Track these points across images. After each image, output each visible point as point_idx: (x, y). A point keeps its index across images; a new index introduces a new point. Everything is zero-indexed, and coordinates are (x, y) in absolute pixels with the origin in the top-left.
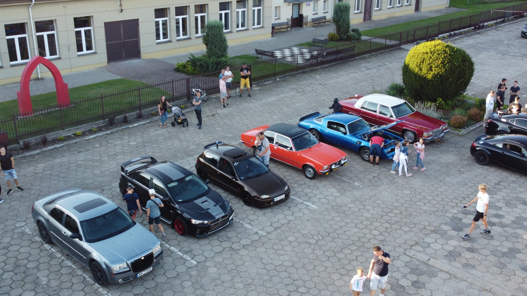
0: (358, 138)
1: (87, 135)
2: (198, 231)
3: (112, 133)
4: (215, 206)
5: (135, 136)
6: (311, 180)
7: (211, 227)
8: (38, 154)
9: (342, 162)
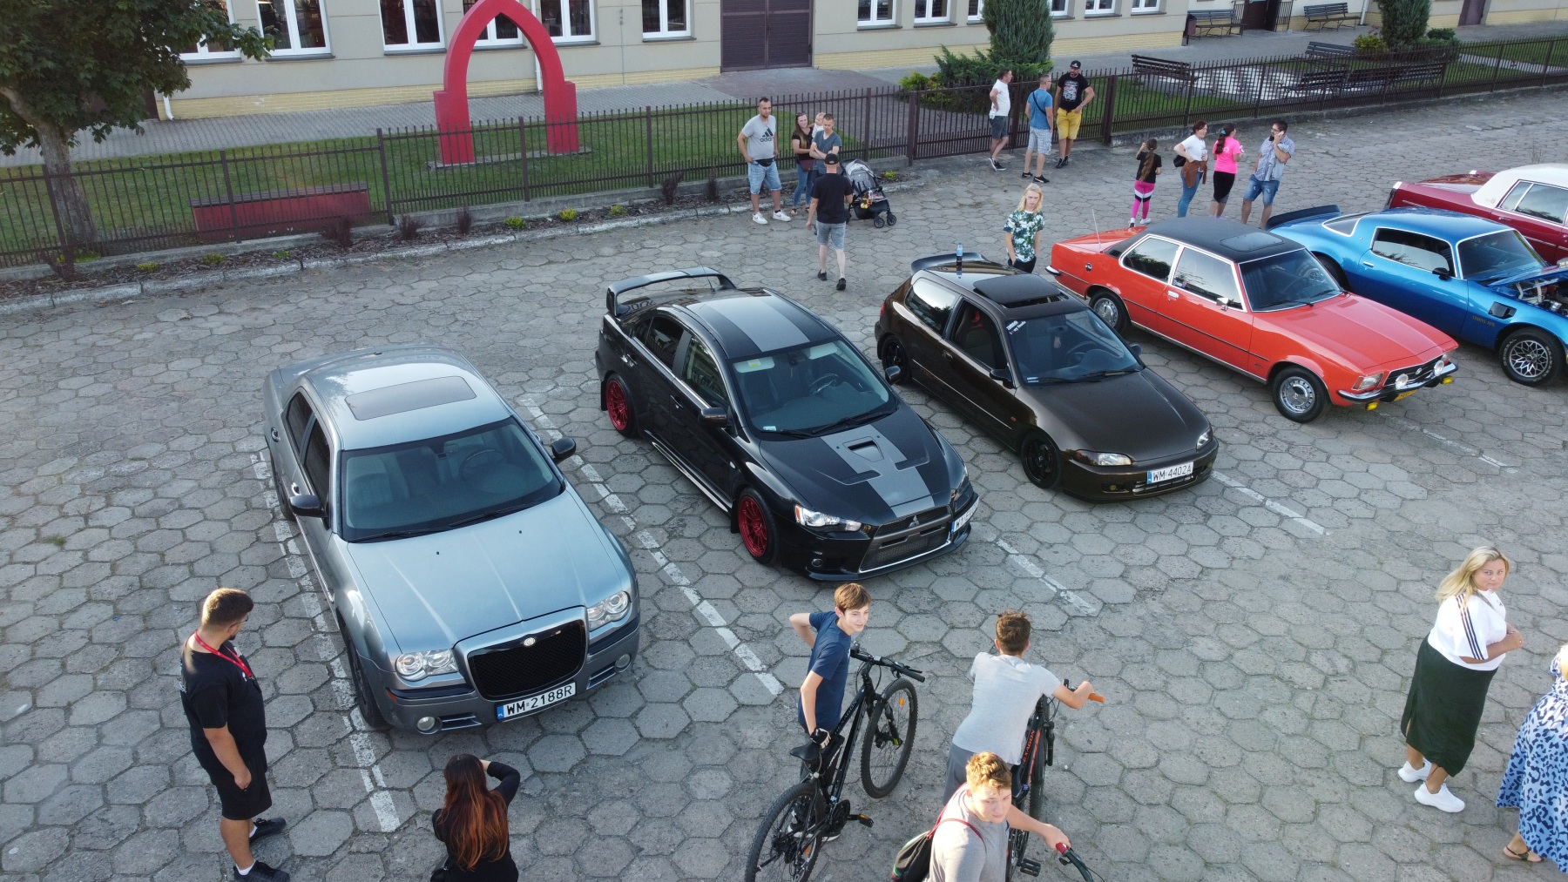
0: (1500, 294)
1: (591, 221)
2: (817, 556)
3: (663, 223)
4: (900, 465)
5: (726, 237)
6: (1298, 425)
7: (871, 549)
8: (436, 256)
9: (1438, 370)
